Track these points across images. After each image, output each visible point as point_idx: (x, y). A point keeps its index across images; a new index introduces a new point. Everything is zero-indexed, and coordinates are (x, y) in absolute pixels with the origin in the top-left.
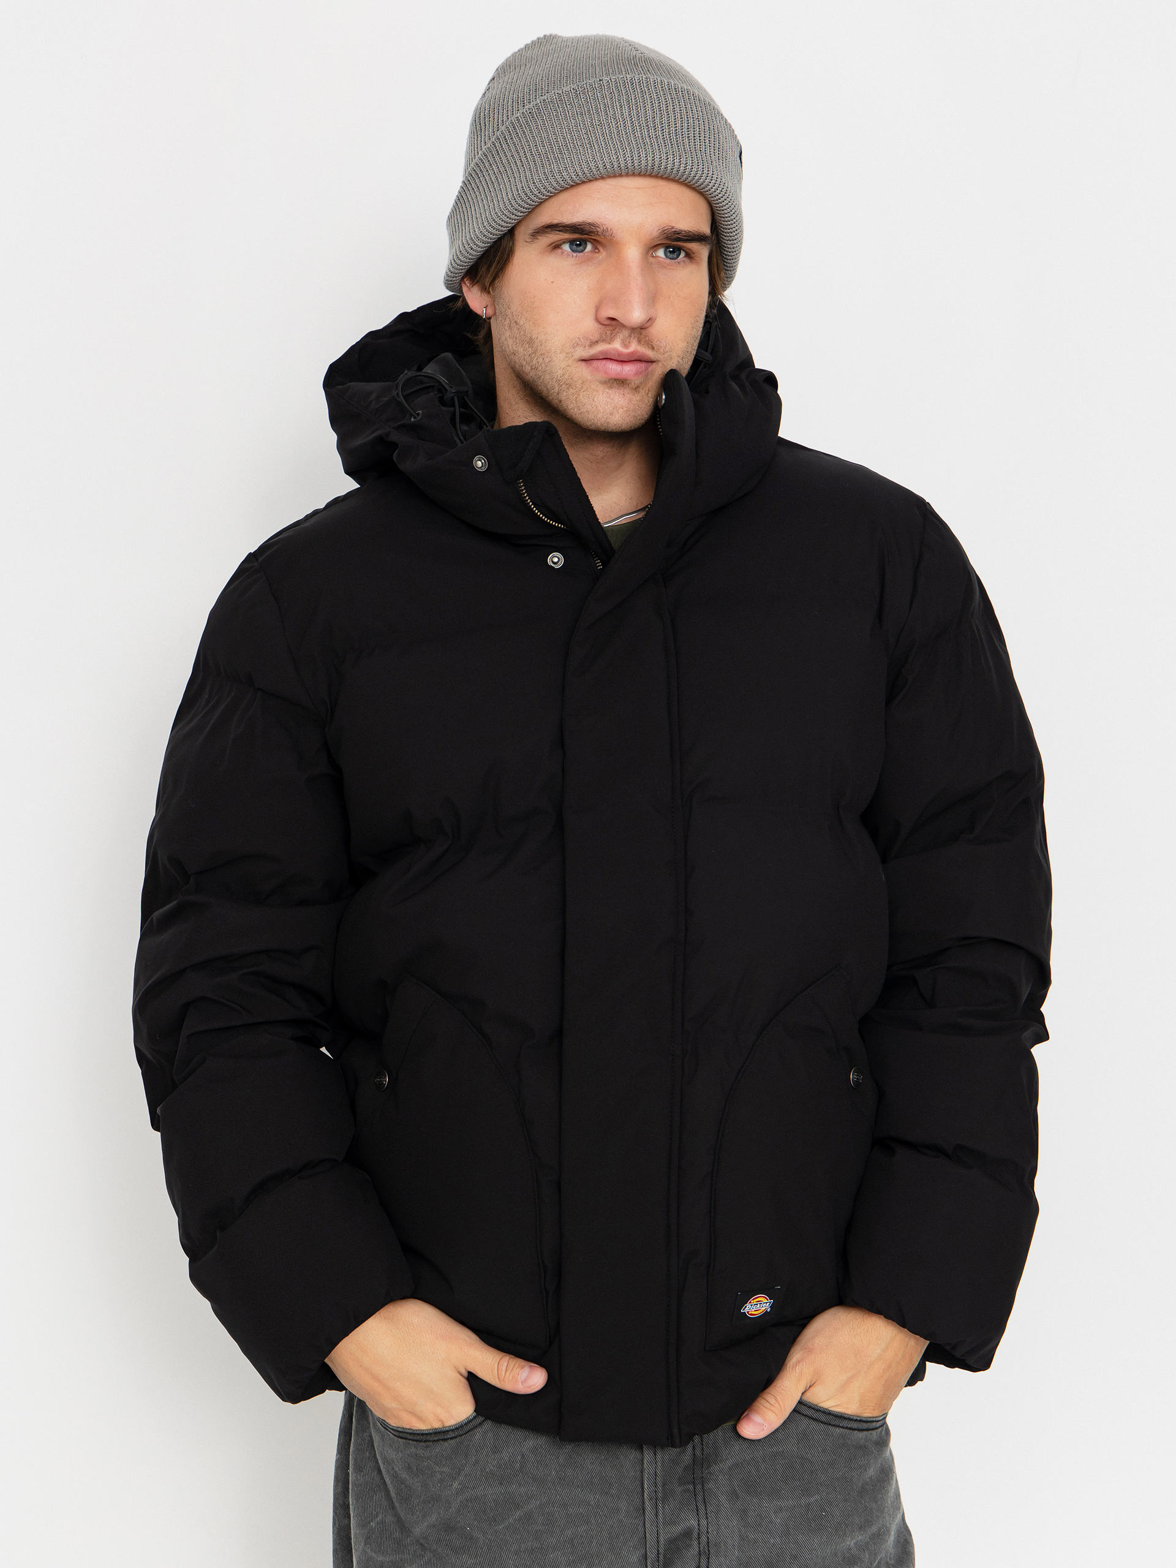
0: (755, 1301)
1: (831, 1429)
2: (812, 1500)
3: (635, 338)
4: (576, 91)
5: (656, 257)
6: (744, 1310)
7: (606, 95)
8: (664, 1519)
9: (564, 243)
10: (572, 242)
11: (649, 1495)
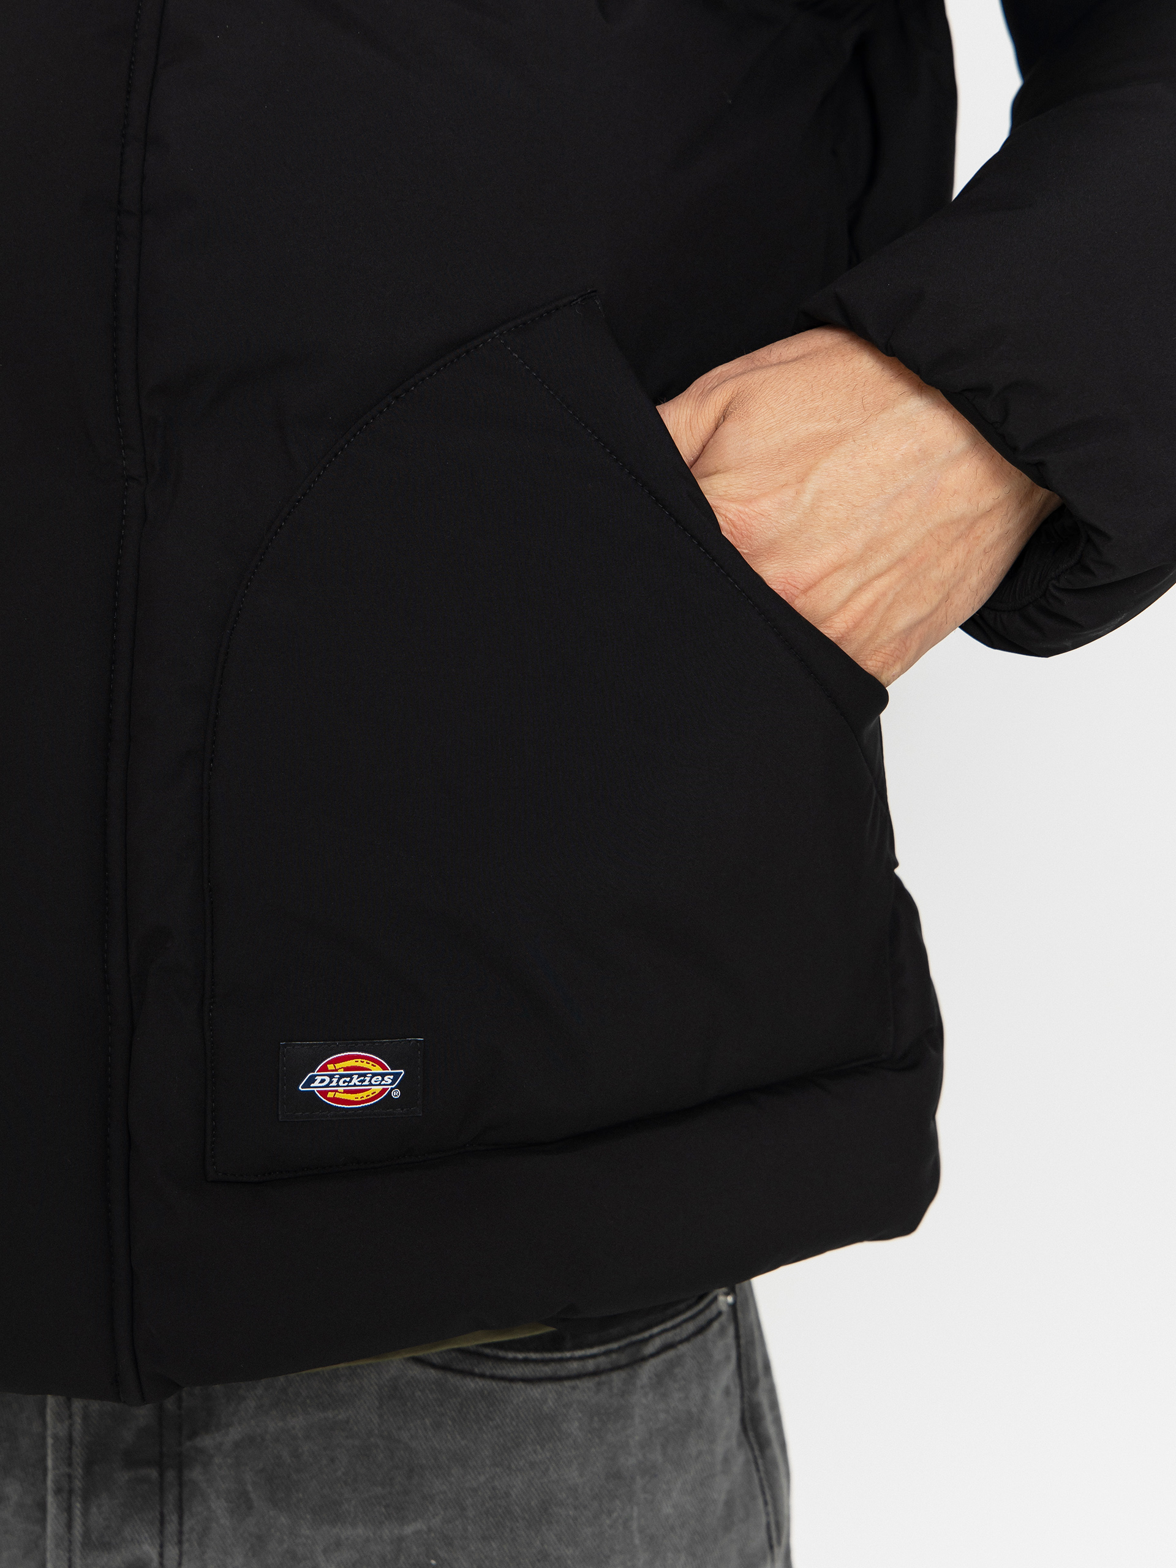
0: (338, 1066)
1: (453, 1380)
2: (409, 1530)
6: (307, 1085)
8: (87, 1534)
11: (56, 1482)
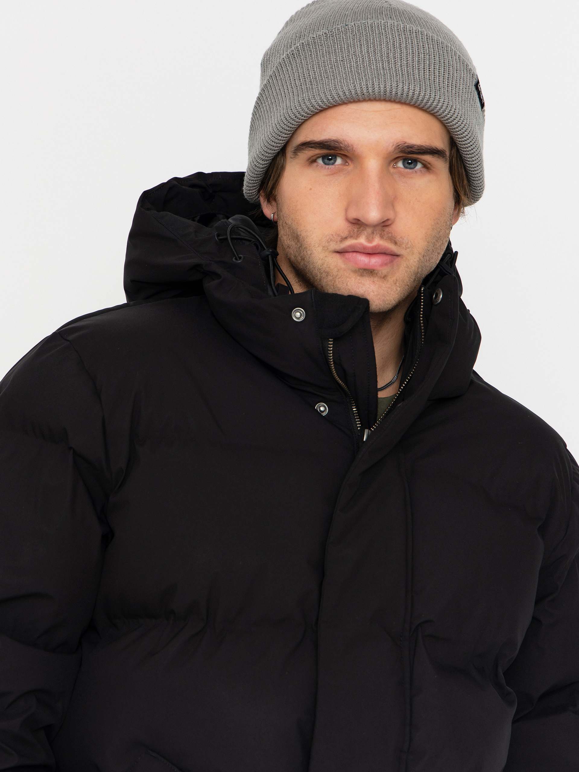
3: (377, 234)
4: (327, 35)
5: (397, 167)
7: (350, 37)
9: (319, 157)
10: (324, 157)
